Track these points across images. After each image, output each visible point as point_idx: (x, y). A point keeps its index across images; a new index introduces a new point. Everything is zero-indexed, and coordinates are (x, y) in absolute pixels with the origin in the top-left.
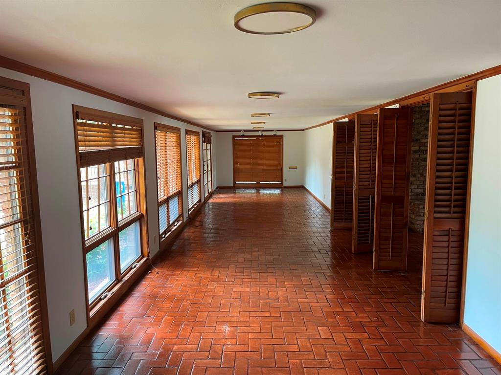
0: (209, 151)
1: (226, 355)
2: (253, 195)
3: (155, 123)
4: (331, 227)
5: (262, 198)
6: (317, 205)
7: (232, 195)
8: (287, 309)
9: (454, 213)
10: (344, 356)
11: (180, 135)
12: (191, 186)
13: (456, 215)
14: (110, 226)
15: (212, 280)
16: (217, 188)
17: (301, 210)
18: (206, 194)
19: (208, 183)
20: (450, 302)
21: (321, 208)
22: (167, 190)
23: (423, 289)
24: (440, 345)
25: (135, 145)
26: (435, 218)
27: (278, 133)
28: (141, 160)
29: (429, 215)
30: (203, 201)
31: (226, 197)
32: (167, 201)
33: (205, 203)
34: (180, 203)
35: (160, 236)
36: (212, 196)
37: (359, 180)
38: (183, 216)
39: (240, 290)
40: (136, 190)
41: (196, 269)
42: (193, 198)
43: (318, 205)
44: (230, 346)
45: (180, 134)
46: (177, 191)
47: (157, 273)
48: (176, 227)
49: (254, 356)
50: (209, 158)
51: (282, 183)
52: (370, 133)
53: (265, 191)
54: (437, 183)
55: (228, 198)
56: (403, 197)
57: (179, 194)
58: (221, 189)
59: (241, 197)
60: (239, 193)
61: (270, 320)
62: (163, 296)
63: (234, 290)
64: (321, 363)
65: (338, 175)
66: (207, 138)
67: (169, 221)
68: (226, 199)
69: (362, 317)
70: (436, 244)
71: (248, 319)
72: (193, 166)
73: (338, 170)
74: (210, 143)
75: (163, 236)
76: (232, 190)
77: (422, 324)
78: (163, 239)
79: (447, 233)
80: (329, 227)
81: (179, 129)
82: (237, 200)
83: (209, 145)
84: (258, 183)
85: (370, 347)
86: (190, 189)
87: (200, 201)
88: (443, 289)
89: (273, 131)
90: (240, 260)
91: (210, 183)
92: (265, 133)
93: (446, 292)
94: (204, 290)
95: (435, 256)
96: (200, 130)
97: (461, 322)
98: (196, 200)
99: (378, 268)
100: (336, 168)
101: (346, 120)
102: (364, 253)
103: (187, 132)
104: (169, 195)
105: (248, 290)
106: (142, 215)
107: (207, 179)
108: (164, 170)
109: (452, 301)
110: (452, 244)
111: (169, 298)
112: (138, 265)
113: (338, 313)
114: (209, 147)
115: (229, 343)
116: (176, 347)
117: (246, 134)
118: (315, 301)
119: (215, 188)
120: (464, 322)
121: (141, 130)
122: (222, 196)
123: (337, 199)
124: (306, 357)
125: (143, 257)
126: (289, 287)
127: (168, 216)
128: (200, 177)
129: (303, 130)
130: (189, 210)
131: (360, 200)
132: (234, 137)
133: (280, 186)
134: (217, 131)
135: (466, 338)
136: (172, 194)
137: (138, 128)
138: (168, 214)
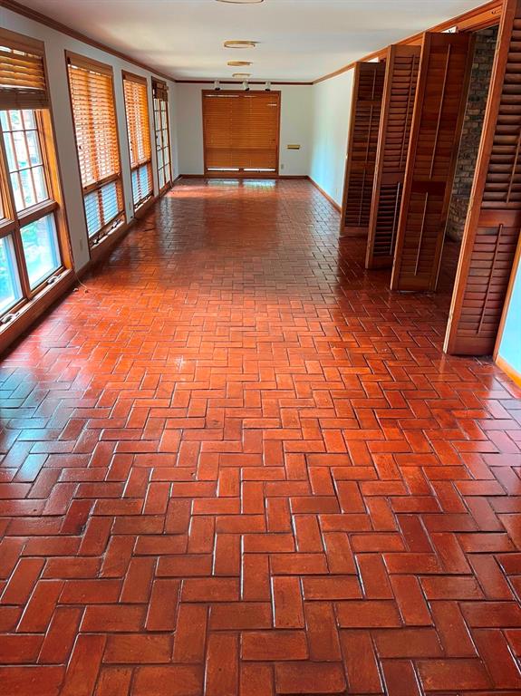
0: (164, 114)
1: (178, 394)
2: (233, 188)
3: (65, 51)
4: (341, 234)
5: (246, 192)
6: (325, 204)
7: (201, 187)
8: (267, 339)
9: (510, 200)
10: (336, 394)
11: (112, 79)
12: (137, 168)
13: (512, 204)
14: (5, 218)
15: (166, 302)
16: (180, 176)
17: (302, 211)
18: (162, 185)
19: (164, 167)
20: (485, 327)
21: (330, 208)
22: (96, 171)
23: (451, 311)
24: (462, 381)
25: (34, 86)
26: (482, 208)
27: (274, 88)
28: (46, 112)
29: (475, 204)
30: (156, 194)
31: (191, 191)
32: (97, 187)
33: (160, 198)
34: (120, 193)
35: (90, 241)
36: (170, 188)
37: (384, 158)
38: (124, 214)
39: (205, 315)
40: (43, 165)
41: (143, 287)
42: (140, 189)
43: (327, 203)
44: (184, 383)
45: (113, 76)
46: (113, 173)
47: (87, 292)
48: (114, 230)
49: (216, 394)
50: (165, 126)
51: (277, 171)
52: (407, 79)
53: (251, 183)
54: (493, 153)
55: (195, 191)
56: (444, 184)
57: (117, 179)
58: (185, 179)
59: (215, 191)
60: (213, 185)
61: (243, 352)
62: (94, 321)
63: (196, 314)
64: (304, 403)
65: (356, 154)
66: (159, 91)
67: (102, 220)
68: (191, 193)
69: (365, 349)
70: (478, 248)
71: (211, 351)
72: (139, 134)
73: (357, 145)
74: (166, 100)
75: (95, 241)
76: (203, 180)
77: (443, 357)
78: (95, 245)
79: (495, 231)
80: (338, 235)
81: (109, 68)
82: (210, 195)
83: (163, 103)
84: (241, 170)
85: (370, 384)
86: (136, 172)
87: (152, 193)
88: (479, 311)
89: (264, 83)
90: (207, 276)
91: (167, 168)
92: (253, 88)
93: (481, 315)
94: (154, 314)
95: (475, 264)
96: (148, 75)
97: (495, 353)
98: (145, 192)
99: (397, 288)
100: (354, 141)
101: (376, 60)
102: (381, 269)
103: (125, 75)
104: (101, 178)
105: (215, 315)
106: (57, 204)
107: (163, 159)
108: (89, 135)
109: (487, 326)
110: (500, 248)
111: (102, 324)
112: (58, 280)
113: (335, 344)
114: (164, 108)
115: (184, 380)
116: (109, 384)
117: (224, 87)
118: (306, 329)
119: (175, 176)
120: (500, 354)
121: (42, 61)
122: (186, 188)
123: (352, 191)
124: (285, 396)
125: (65, 269)
126: (272, 312)
127: (101, 212)
128: (151, 155)
129: (311, 84)
130: (134, 205)
131: (383, 189)
132: (205, 92)
133: (274, 176)
134: (177, 81)
135: (498, 374)
136: (105, 177)
137: (36, 56)
138: (101, 208)
